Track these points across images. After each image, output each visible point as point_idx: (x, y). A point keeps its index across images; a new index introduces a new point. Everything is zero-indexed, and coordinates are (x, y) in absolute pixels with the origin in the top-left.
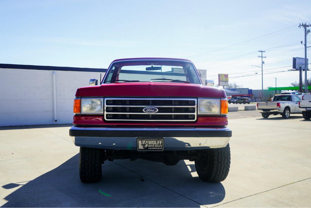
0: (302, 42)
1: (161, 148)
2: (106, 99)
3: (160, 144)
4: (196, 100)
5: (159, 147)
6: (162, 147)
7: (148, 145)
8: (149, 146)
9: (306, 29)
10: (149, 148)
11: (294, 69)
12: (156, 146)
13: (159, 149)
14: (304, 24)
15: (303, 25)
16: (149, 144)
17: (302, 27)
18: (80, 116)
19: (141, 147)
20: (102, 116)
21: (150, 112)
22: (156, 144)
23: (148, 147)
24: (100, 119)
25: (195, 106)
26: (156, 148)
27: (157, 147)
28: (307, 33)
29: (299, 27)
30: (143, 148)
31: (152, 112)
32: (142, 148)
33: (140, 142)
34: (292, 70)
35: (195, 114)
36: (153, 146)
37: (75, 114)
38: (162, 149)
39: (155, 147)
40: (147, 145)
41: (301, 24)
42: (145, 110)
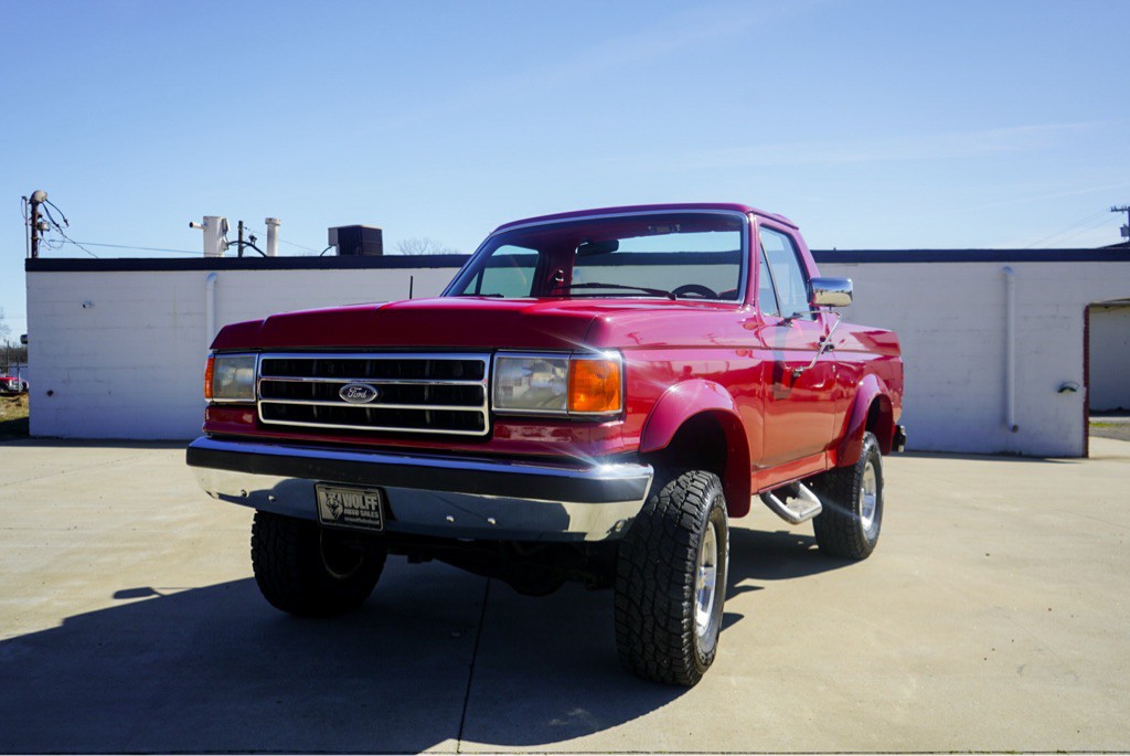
1: (377, 523)
2: (262, 358)
3: (373, 508)
4: (486, 359)
5: (372, 519)
6: (379, 519)
7: (344, 507)
8: (348, 512)
10: (347, 519)
12: (363, 515)
13: (372, 526)
16: (346, 505)
19: (326, 513)
20: (252, 408)
21: (357, 399)
22: (362, 507)
23: (343, 515)
24: (248, 418)
25: (483, 384)
26: (364, 521)
27: (367, 518)
30: (333, 517)
31: (360, 398)
32: (331, 517)
33: (322, 495)
35: (484, 409)
36: (357, 513)
37: (209, 400)
38: (380, 527)
39: (362, 518)
40: (341, 506)
42: (345, 393)
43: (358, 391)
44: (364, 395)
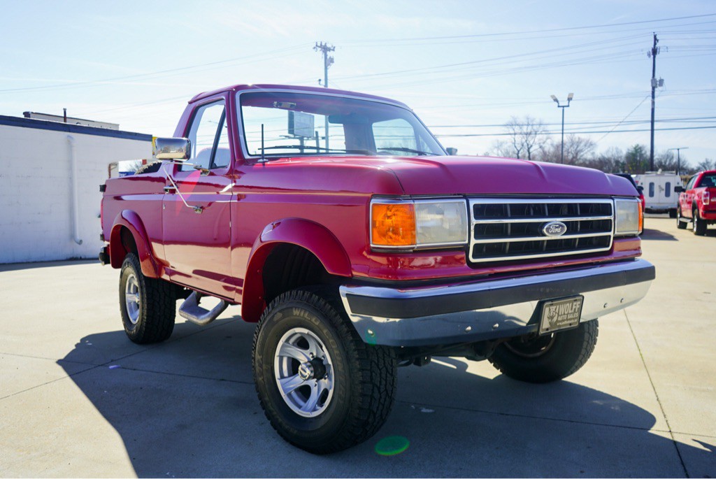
0: (320, 80)
1: (576, 320)
2: (473, 202)
3: (576, 310)
4: (612, 202)
5: (573, 319)
6: (577, 317)
7: (559, 316)
8: (560, 319)
9: (326, 56)
11: (292, 136)
13: (572, 324)
14: (323, 44)
15: (321, 47)
16: (560, 313)
17: (320, 49)
18: (411, 253)
20: (465, 250)
21: (554, 233)
22: (570, 311)
28: (329, 65)
29: (314, 48)
31: (556, 232)
33: (547, 311)
34: (286, 137)
35: (612, 234)
36: (566, 317)
38: (577, 323)
40: (557, 316)
41: (319, 45)
42: (548, 229)
43: (556, 227)
44: (558, 230)
